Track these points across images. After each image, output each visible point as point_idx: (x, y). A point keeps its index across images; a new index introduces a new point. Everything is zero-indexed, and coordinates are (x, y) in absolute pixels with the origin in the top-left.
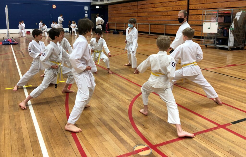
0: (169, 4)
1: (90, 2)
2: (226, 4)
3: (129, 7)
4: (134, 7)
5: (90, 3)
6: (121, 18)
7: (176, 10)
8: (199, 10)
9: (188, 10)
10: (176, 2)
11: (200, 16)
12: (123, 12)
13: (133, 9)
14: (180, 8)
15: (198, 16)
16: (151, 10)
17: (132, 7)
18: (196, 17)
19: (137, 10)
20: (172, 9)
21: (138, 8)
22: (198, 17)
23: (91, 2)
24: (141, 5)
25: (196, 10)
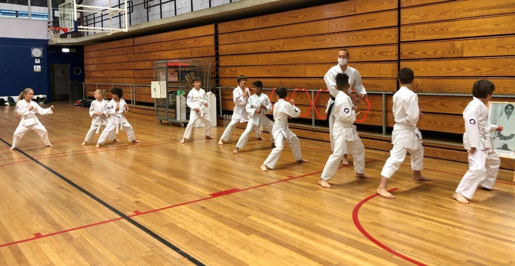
0: (184, 43)
1: (46, 39)
2: (277, 44)
3: (118, 49)
4: (127, 49)
5: (47, 41)
6: (106, 74)
7: (198, 56)
8: (234, 57)
9: (217, 56)
10: (196, 39)
11: (236, 69)
12: (109, 60)
13: (127, 54)
14: (202, 53)
15: (234, 69)
16: (156, 57)
17: (124, 50)
18: (231, 71)
19: (132, 56)
20: (191, 54)
21: (134, 51)
22: (234, 72)
23: (49, 39)
24: (140, 46)
25: (230, 57)
